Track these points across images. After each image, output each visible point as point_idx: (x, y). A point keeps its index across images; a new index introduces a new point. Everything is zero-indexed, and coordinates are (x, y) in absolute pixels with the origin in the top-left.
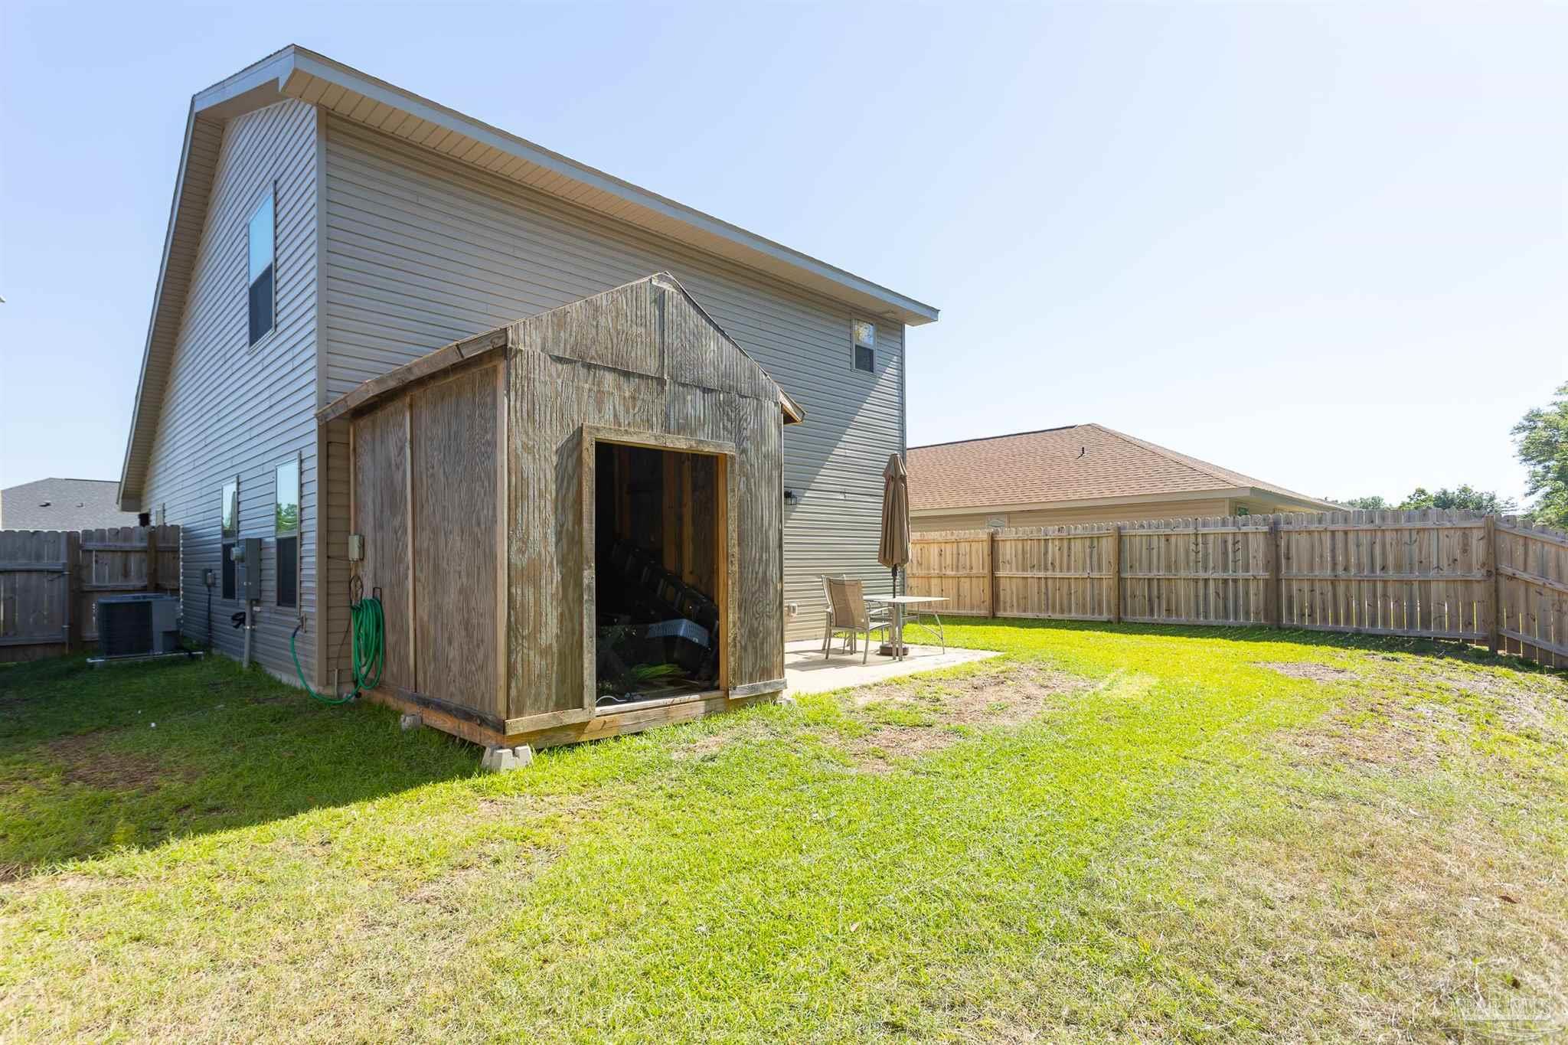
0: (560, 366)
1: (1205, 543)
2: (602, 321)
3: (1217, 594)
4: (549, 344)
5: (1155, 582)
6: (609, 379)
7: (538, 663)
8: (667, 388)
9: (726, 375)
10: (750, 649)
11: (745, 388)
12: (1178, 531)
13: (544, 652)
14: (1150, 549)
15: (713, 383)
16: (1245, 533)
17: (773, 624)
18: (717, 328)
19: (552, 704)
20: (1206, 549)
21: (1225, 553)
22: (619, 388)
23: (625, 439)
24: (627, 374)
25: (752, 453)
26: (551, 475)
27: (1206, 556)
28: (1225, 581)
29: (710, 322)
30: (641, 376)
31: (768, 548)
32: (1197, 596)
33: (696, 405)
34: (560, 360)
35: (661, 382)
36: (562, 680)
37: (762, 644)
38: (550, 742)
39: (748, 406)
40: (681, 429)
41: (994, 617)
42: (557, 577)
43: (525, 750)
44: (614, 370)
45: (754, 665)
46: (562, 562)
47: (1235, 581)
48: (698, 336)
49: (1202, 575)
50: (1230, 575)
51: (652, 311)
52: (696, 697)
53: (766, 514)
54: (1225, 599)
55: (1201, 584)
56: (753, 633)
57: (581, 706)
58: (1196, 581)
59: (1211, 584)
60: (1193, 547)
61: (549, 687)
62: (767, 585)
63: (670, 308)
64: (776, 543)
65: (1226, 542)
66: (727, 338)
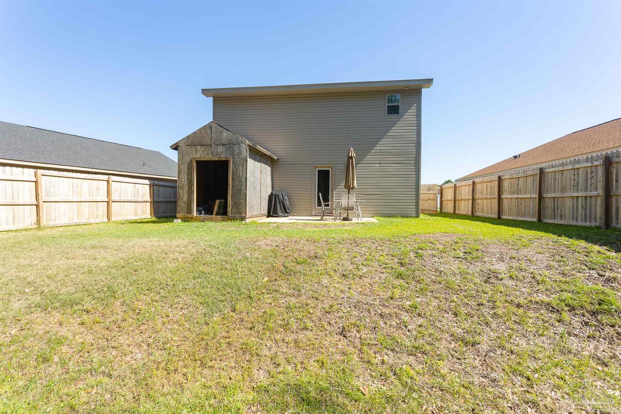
0: (188, 147)
1: (578, 175)
2: (197, 135)
3: (582, 205)
4: (186, 143)
6: (199, 147)
7: (183, 204)
8: (212, 147)
9: (230, 140)
10: (235, 207)
11: (235, 142)
12: (566, 168)
13: (184, 202)
15: (226, 143)
16: (596, 166)
17: (243, 201)
18: (227, 129)
19: (186, 213)
20: (578, 177)
21: (587, 180)
22: (201, 149)
23: (201, 159)
24: (203, 145)
25: (237, 159)
26: (186, 168)
27: (578, 183)
29: (225, 129)
30: (206, 145)
31: (241, 182)
33: (221, 149)
34: (188, 145)
35: (211, 145)
36: (188, 208)
37: (239, 206)
38: (185, 220)
39: (236, 148)
40: (216, 155)
42: (187, 188)
43: (180, 220)
44: (200, 145)
45: (236, 211)
46: (188, 185)
48: (221, 133)
49: (576, 194)
51: (209, 131)
52: (219, 216)
53: (241, 173)
55: (575, 200)
56: (236, 203)
57: (191, 214)
61: (185, 209)
62: (241, 191)
63: (213, 128)
64: (245, 180)
65: (587, 172)
66: (230, 131)
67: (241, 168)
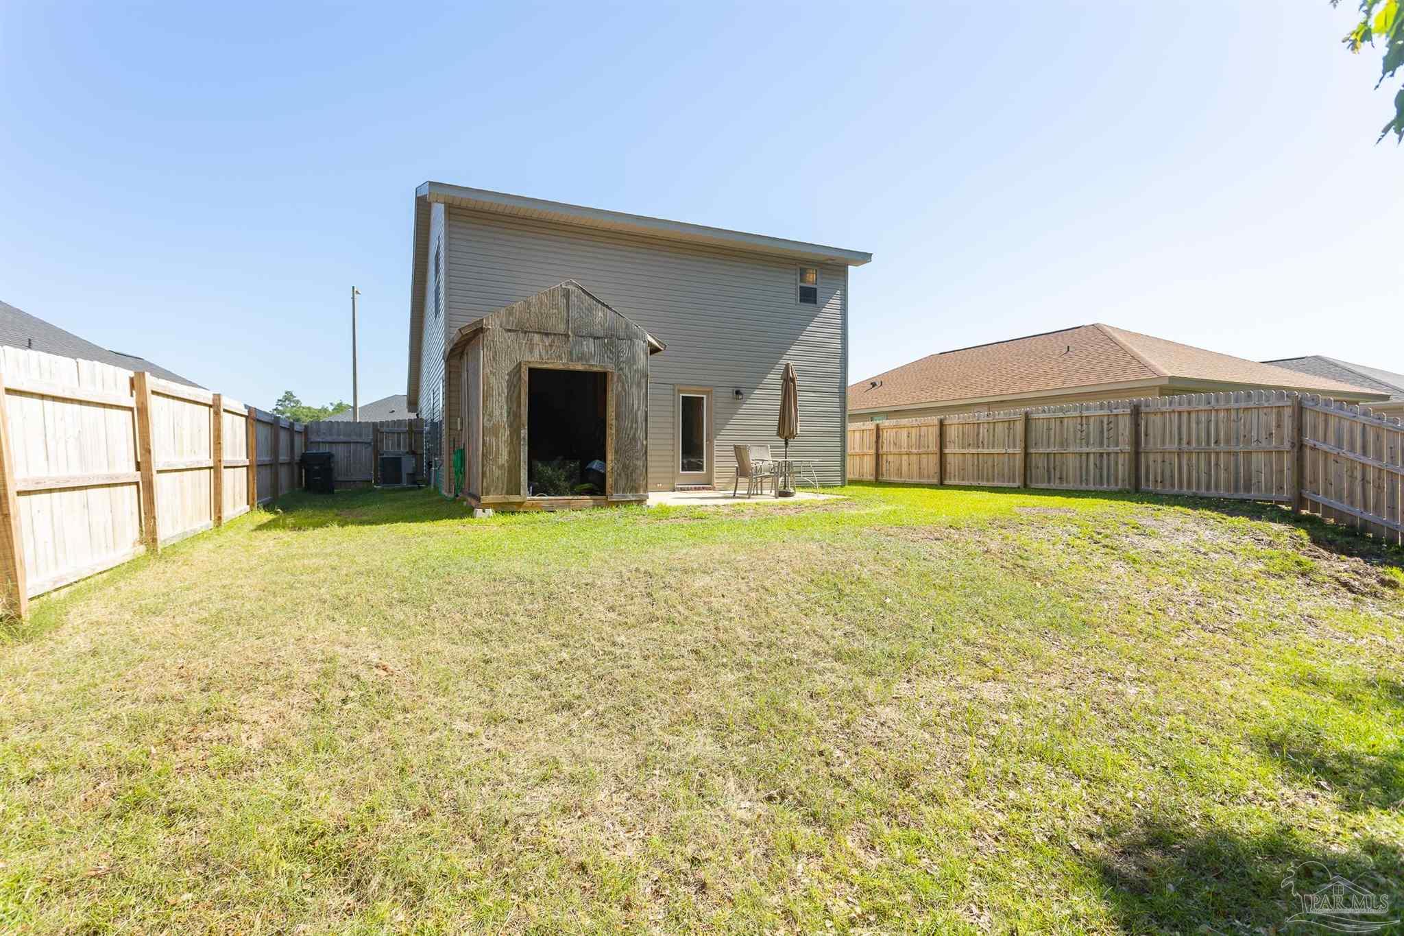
0: (509, 334)
1: (1088, 424)
2: (532, 309)
3: (1095, 464)
4: (504, 324)
5: (1052, 456)
6: (537, 337)
7: (497, 472)
8: (571, 339)
9: (610, 328)
10: (623, 475)
11: (622, 334)
12: (1068, 414)
13: (501, 467)
14: (1049, 429)
15: (601, 334)
16: (1117, 415)
17: (640, 462)
18: (603, 304)
19: (504, 492)
20: (1088, 428)
21: (1102, 432)
22: (542, 341)
23: (545, 366)
24: (547, 334)
25: (626, 370)
26: (505, 384)
27: (1088, 435)
28: (1101, 454)
29: (598, 301)
30: (555, 334)
31: (637, 422)
32: (1081, 468)
33: (589, 346)
34: (509, 331)
35: (567, 336)
36: (509, 481)
37: (631, 473)
38: (503, 509)
39: (625, 345)
40: (579, 359)
41: (942, 484)
42: (507, 433)
43: (490, 511)
44: (539, 333)
45: (626, 484)
46: (511, 426)
47: (1108, 454)
48: (590, 310)
49: (1085, 450)
50: (1104, 449)
51: (562, 302)
52: (588, 497)
53: (636, 402)
54: (1101, 468)
55: (1084, 457)
56: (625, 467)
57: (519, 494)
58: (1081, 454)
59: (1092, 456)
60: (1079, 427)
61: (503, 484)
62: (636, 442)
63: (573, 298)
64: (643, 418)
65: (1102, 422)
66: (610, 309)
67: (634, 390)
